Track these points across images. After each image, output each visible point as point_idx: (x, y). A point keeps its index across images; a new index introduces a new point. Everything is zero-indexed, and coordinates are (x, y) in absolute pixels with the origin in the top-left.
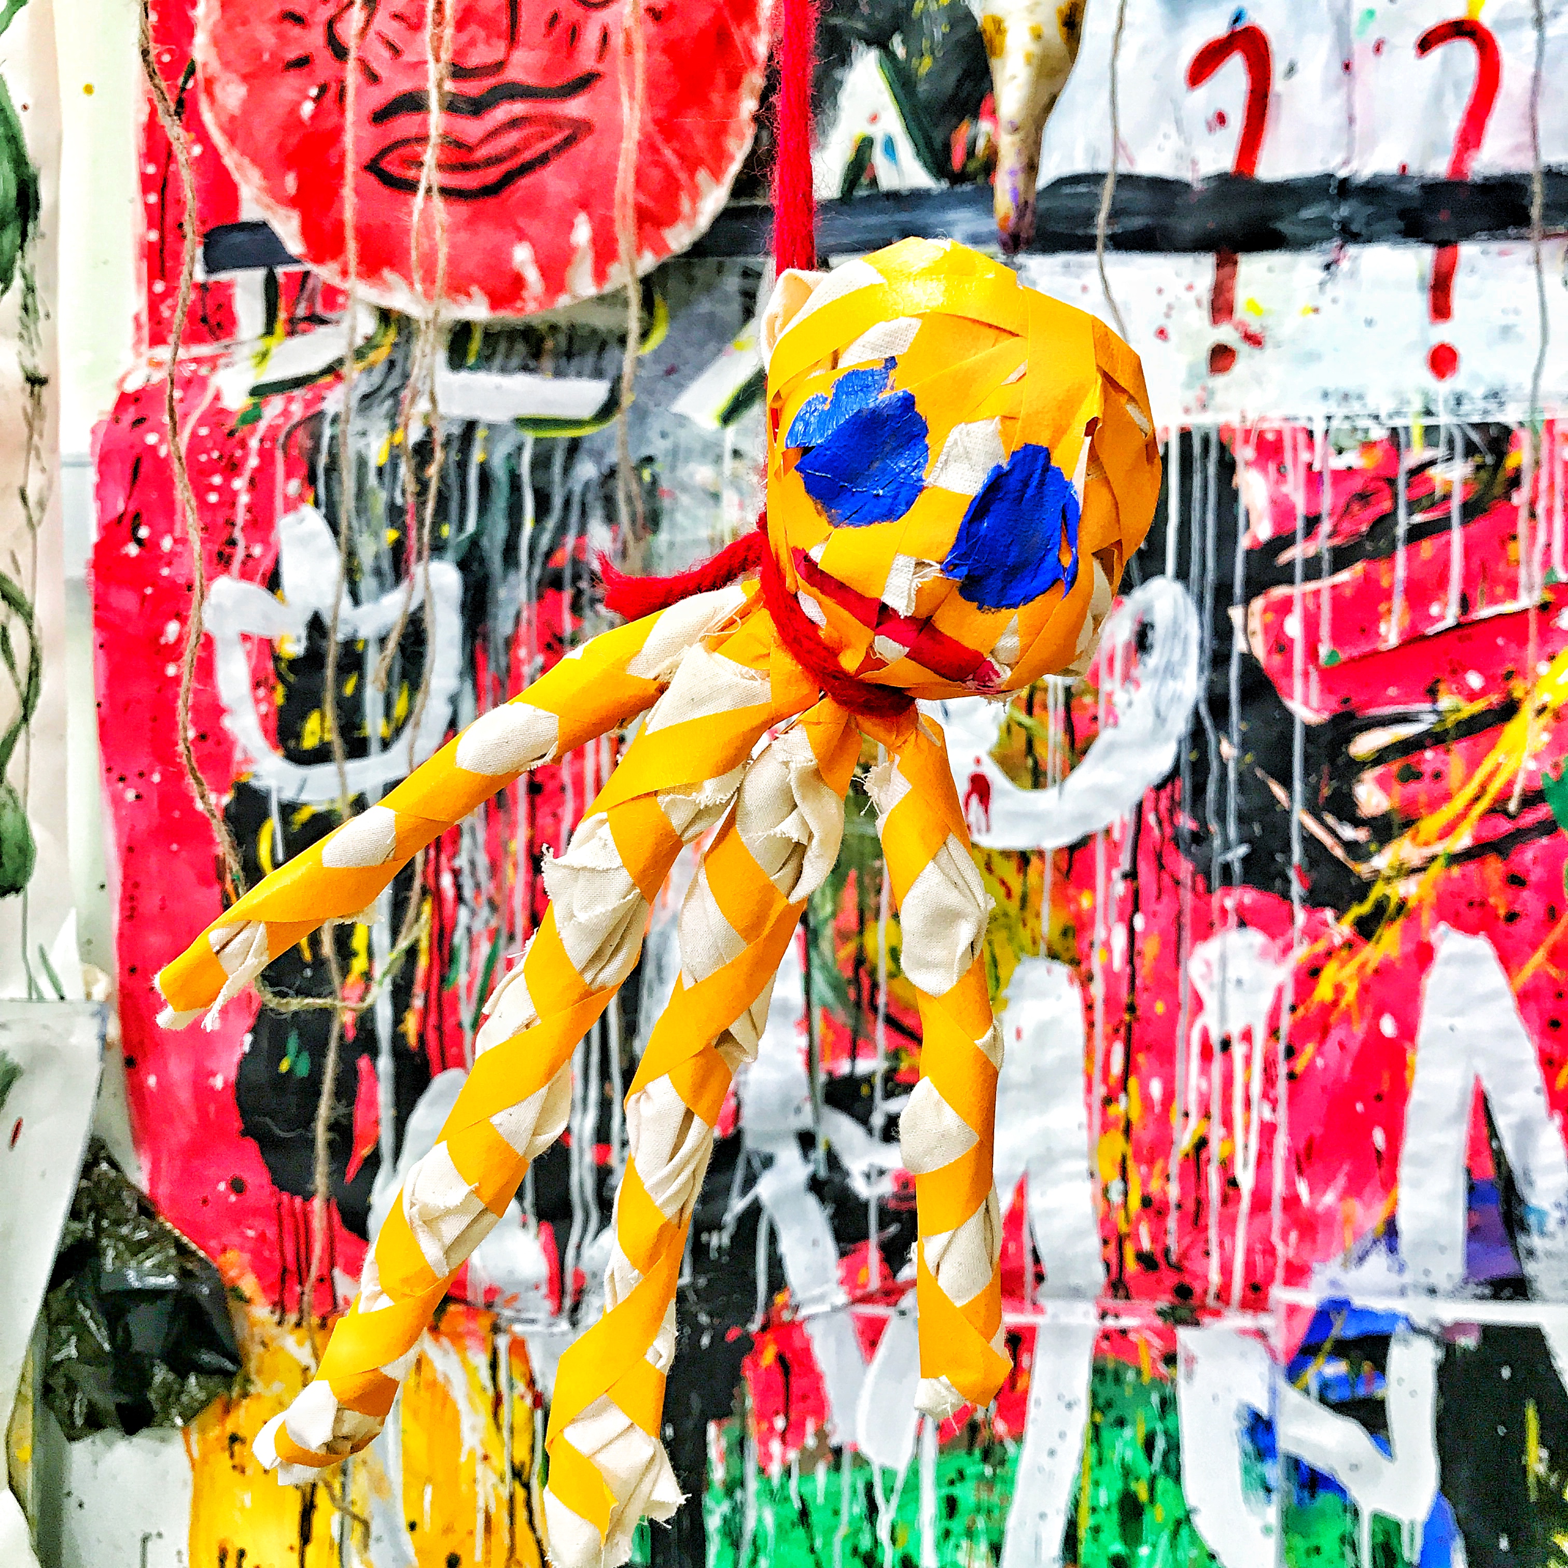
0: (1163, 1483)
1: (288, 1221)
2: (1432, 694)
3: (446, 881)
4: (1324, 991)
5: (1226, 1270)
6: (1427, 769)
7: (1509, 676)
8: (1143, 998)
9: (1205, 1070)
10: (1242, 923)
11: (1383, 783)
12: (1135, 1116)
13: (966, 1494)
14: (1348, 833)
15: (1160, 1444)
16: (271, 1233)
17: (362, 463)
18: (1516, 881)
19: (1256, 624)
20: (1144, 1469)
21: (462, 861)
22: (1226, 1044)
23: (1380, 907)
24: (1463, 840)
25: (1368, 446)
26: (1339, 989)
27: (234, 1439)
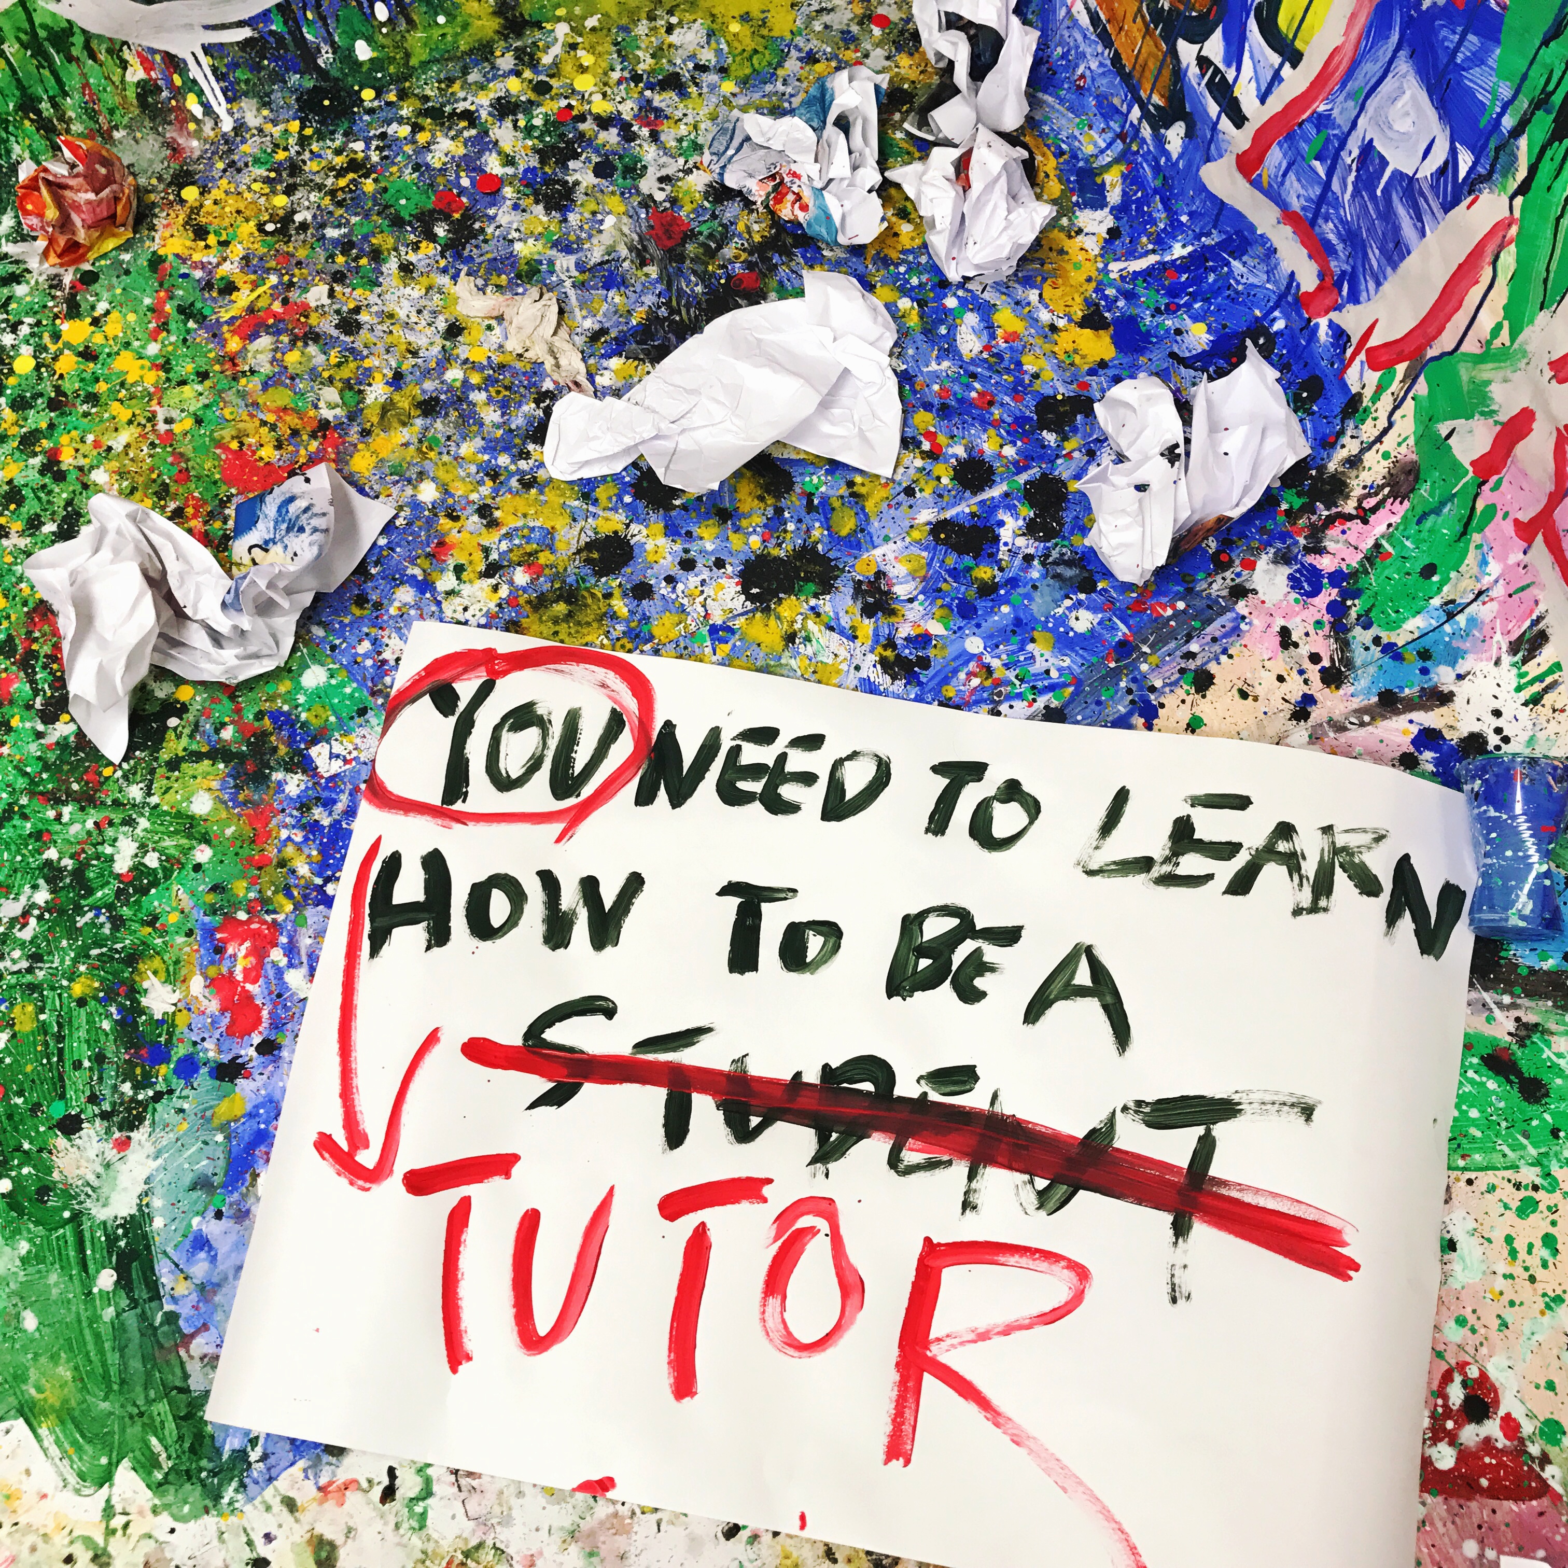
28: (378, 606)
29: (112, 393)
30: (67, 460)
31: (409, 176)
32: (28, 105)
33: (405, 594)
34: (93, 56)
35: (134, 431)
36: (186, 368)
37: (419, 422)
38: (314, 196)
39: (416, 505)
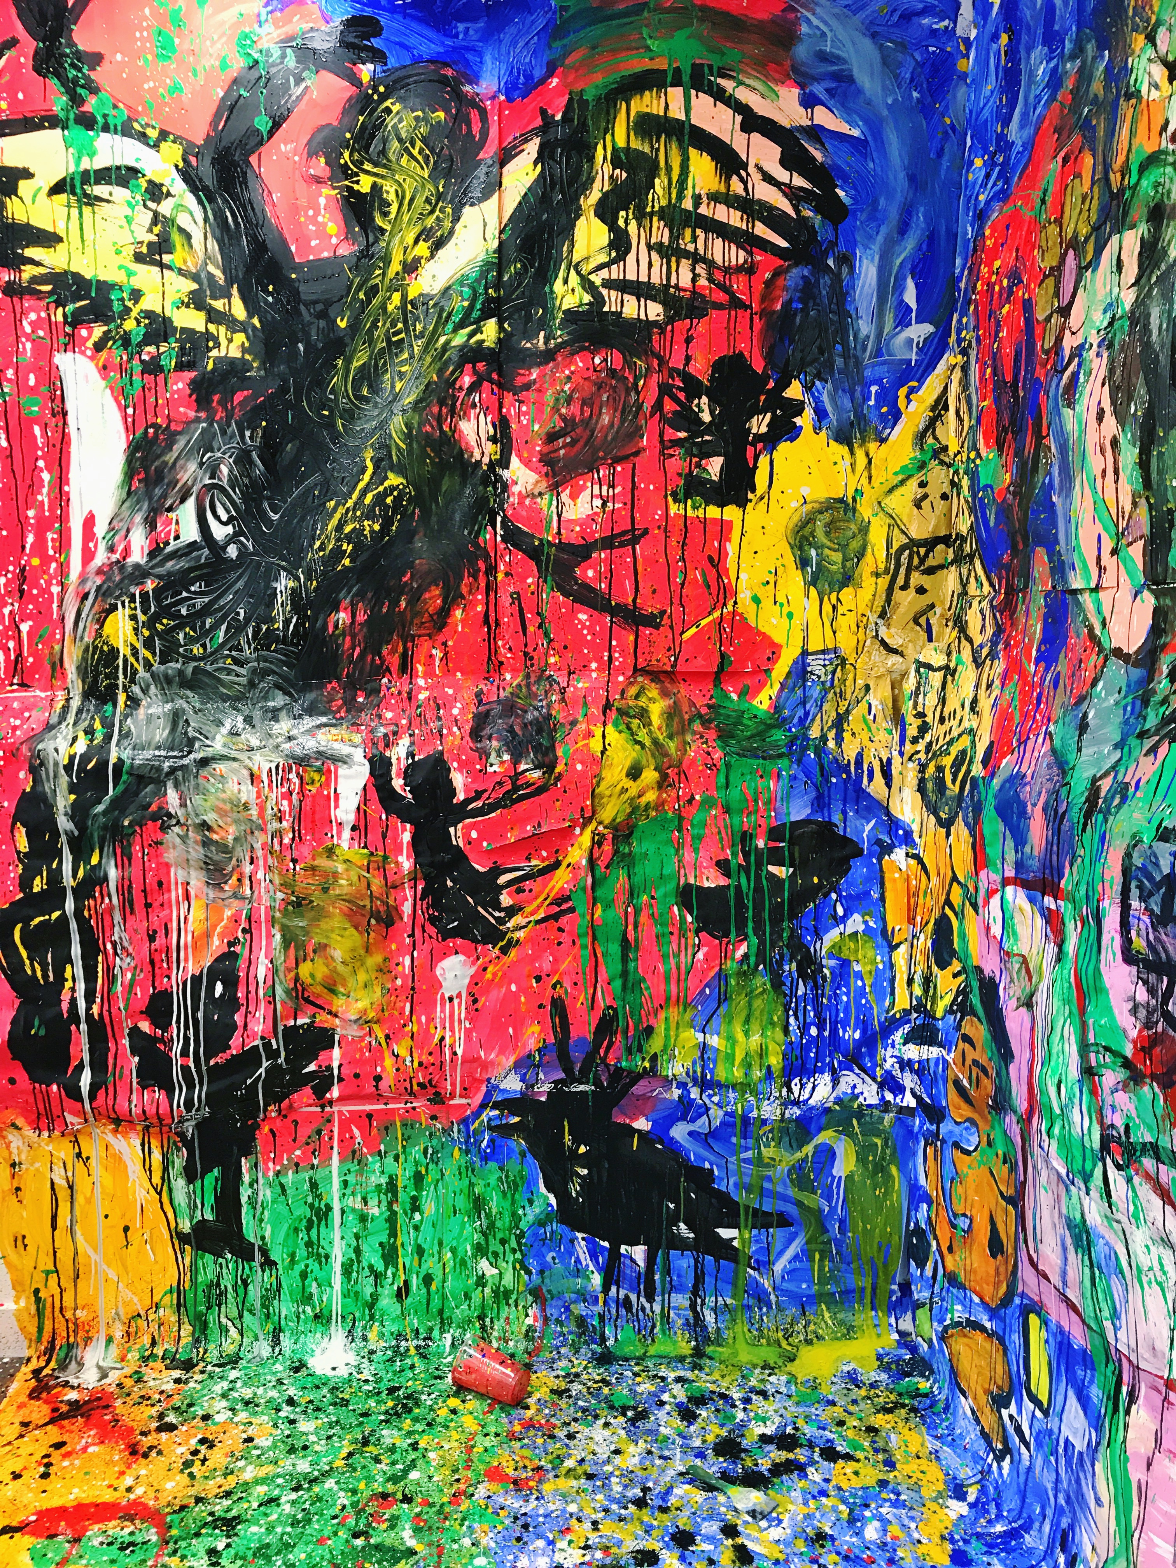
0: (431, 1166)
1: (39, 1096)
2: (528, 859)
3: (109, 946)
4: (489, 976)
5: (453, 1084)
6: (527, 889)
7: (557, 852)
8: (417, 984)
9: (443, 1011)
10: (457, 953)
11: (509, 894)
12: (415, 1029)
13: (351, 1178)
14: (497, 914)
15: (430, 1151)
16: (31, 1100)
17: (56, 764)
18: (561, 930)
19: (459, 834)
20: (424, 1161)
21: (116, 937)
22: (451, 999)
23: (510, 941)
24: (541, 915)
25: (502, 763)
26: (495, 975)
27: (18, 1189)
28: (526, 1543)
29: (456, 1428)
30: (422, 1444)
31: (625, 1392)
32: (481, 1318)
33: (541, 1543)
34: (516, 1306)
35: (456, 1444)
36: (492, 1429)
37: (583, 1481)
38: (580, 1387)
39: (564, 1511)
